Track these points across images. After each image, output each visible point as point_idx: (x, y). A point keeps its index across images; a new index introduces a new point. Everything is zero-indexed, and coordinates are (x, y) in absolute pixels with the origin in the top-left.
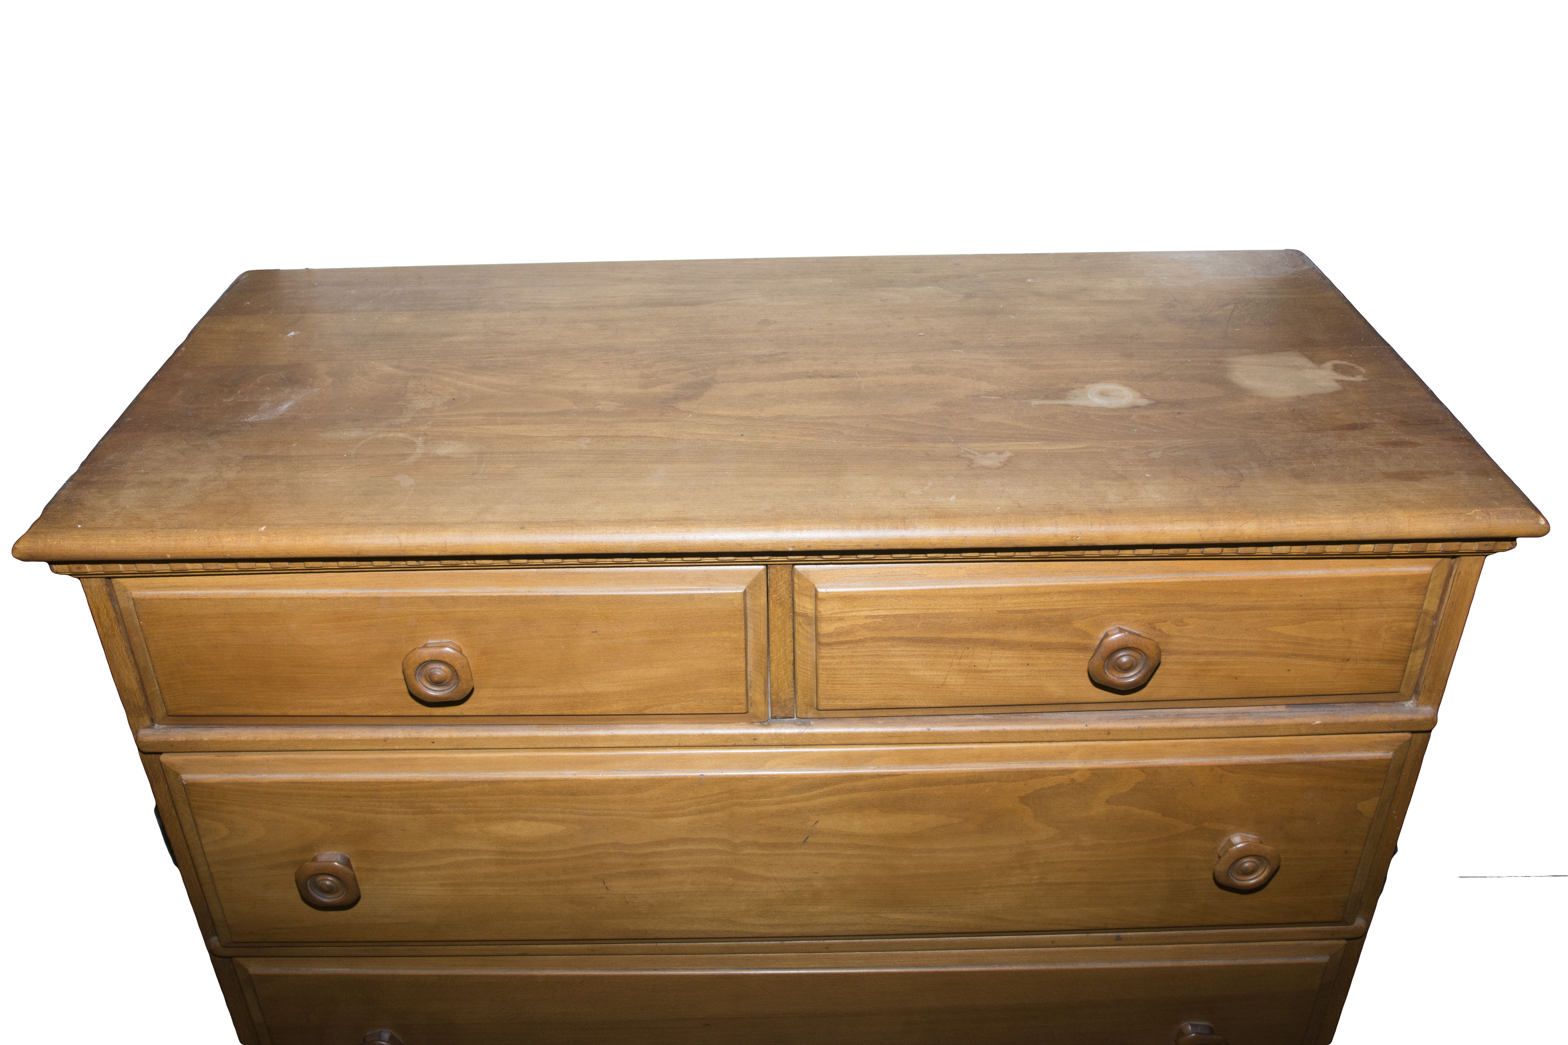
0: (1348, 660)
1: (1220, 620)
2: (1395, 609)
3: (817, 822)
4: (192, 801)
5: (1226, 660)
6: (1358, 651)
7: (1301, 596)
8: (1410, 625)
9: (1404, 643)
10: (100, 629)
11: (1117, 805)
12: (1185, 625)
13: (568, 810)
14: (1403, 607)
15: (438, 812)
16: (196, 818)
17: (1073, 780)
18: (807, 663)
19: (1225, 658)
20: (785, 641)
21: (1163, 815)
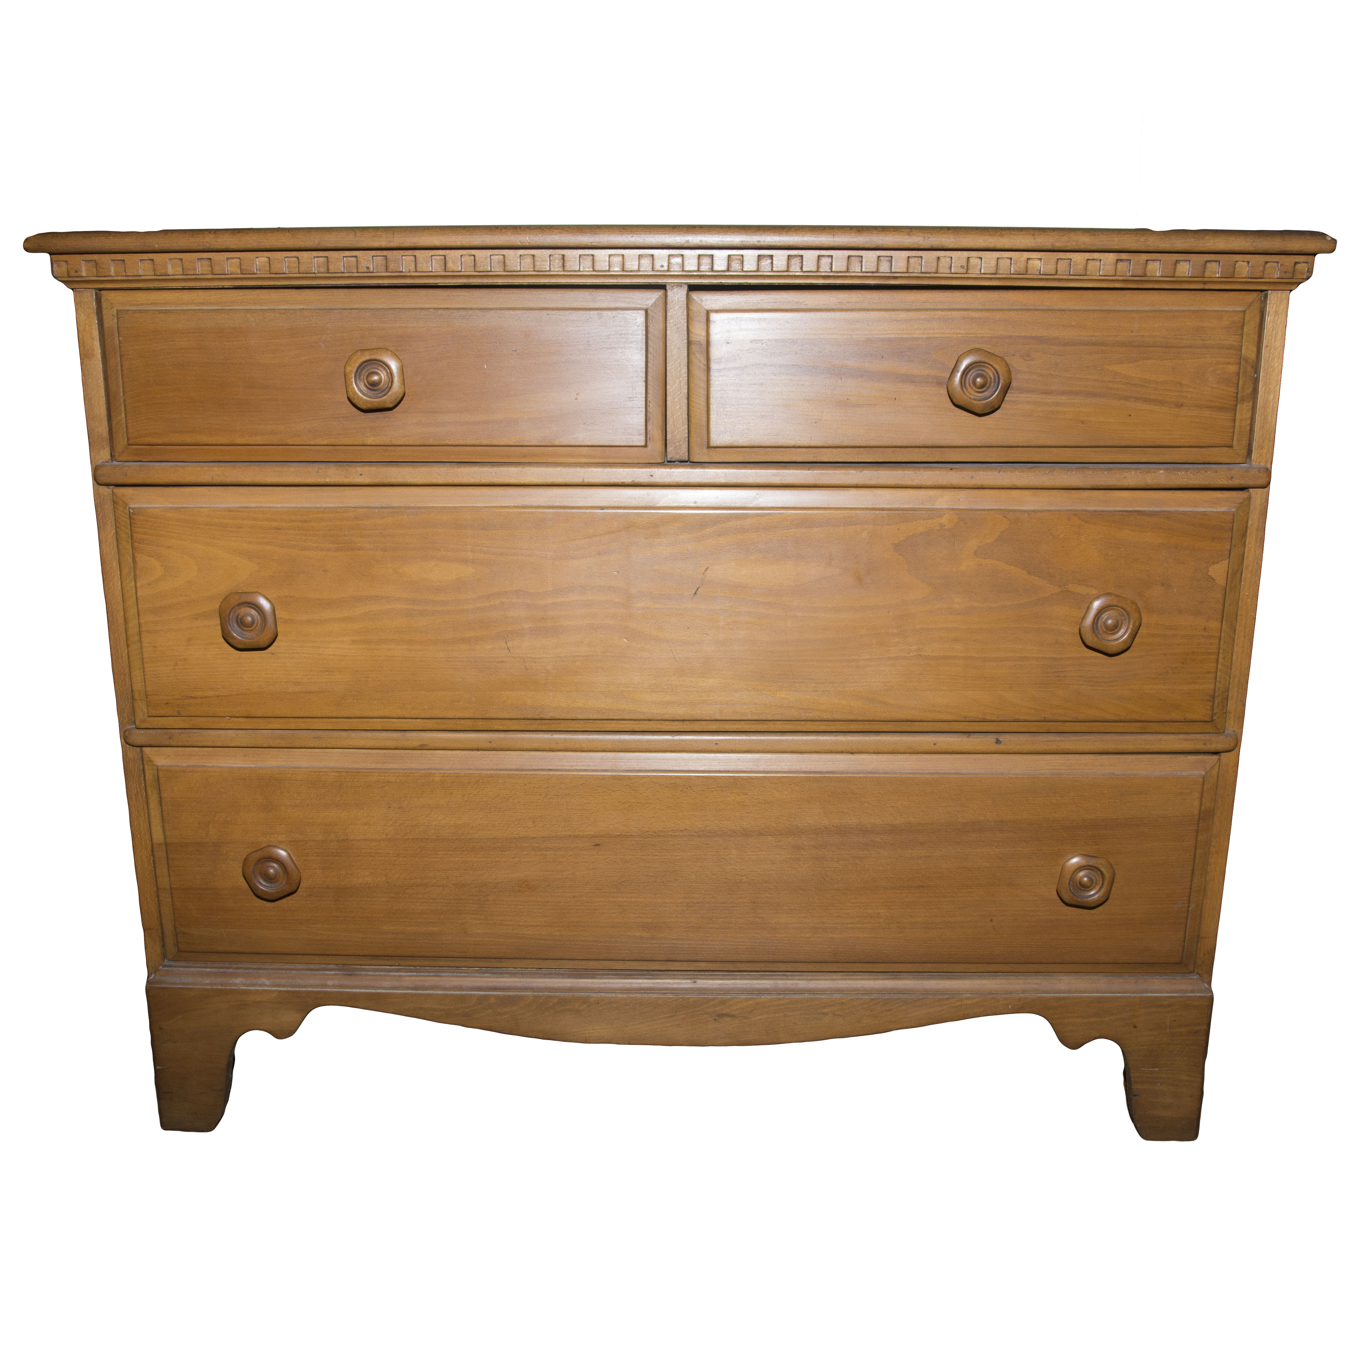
0: (1182, 405)
1: (1063, 355)
2: (1217, 350)
3: (707, 569)
4: (136, 533)
5: (1073, 401)
6: (1189, 396)
7: (1132, 332)
8: (1233, 368)
9: (1229, 389)
10: (82, 348)
11: (985, 559)
12: (1032, 360)
13: (479, 547)
14: (1223, 348)
15: (359, 549)
16: (136, 554)
17: (942, 525)
18: (700, 396)
19: (1071, 399)
20: (680, 371)
21: (1029, 573)
